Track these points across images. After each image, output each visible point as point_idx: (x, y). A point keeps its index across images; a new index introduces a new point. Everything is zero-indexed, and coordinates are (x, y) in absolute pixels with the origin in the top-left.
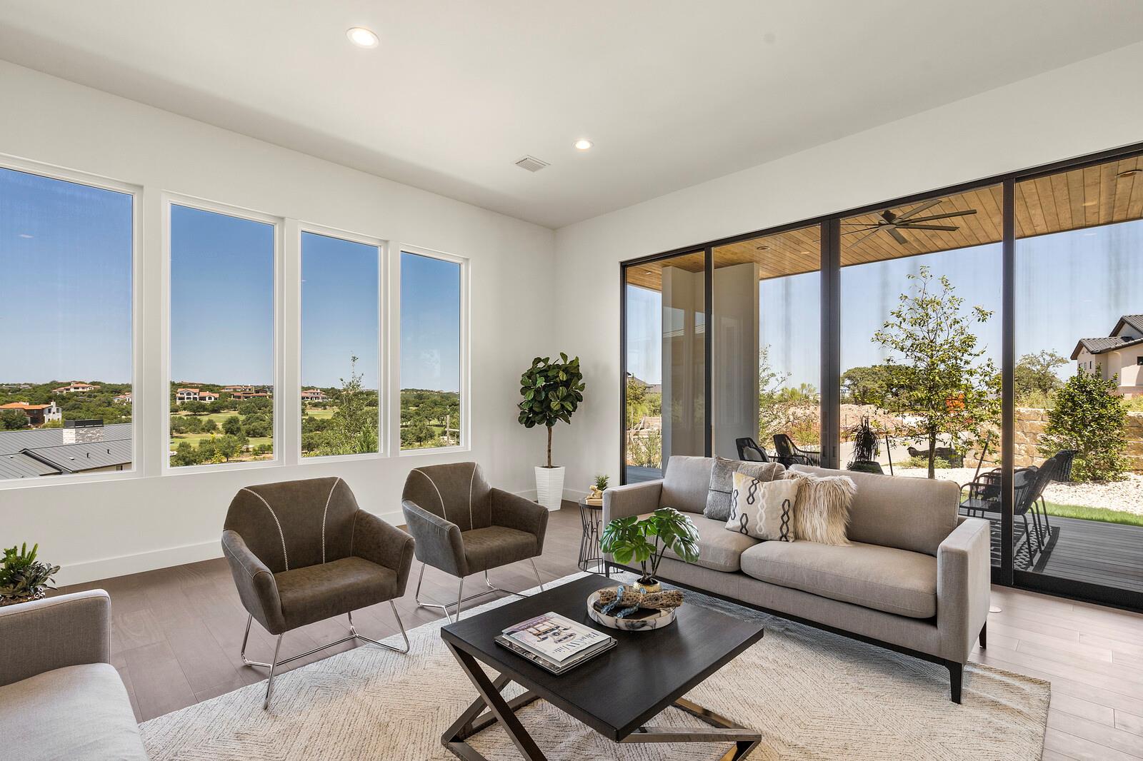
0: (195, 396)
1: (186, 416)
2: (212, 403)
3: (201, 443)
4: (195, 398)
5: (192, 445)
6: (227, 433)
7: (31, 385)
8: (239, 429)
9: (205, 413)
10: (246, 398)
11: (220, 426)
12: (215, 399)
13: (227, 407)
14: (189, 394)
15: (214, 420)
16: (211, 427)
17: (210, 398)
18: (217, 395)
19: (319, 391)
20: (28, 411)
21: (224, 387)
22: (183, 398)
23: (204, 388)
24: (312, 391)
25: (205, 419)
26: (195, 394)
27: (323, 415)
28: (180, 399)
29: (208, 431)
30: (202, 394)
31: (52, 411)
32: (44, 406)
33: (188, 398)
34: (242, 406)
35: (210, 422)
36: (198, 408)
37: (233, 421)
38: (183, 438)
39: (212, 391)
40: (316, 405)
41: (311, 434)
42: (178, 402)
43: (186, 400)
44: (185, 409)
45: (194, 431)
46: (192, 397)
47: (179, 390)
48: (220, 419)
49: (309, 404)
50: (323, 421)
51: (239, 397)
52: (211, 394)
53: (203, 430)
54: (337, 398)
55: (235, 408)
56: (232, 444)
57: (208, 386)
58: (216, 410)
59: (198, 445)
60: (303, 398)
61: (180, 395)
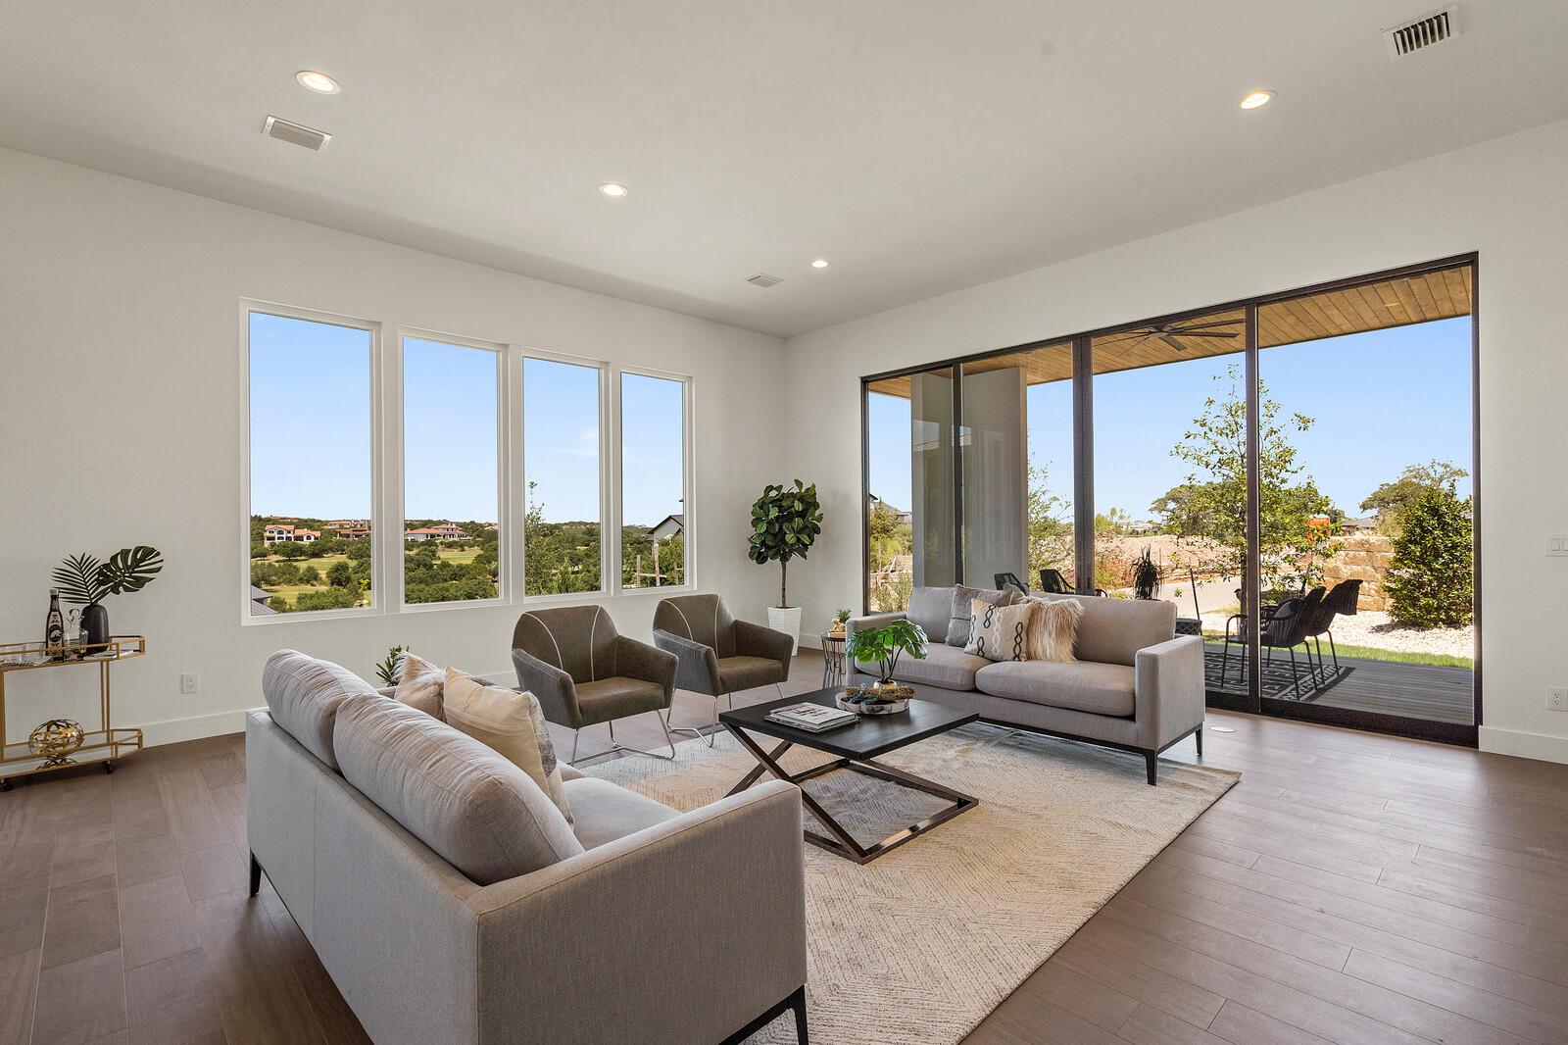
0: (289, 535)
1: (277, 562)
2: (312, 544)
3: (299, 598)
4: (288, 538)
5: (288, 601)
6: (332, 584)
8: (348, 580)
9: (303, 558)
10: (357, 536)
11: (323, 575)
12: (316, 538)
13: (332, 550)
14: (280, 532)
15: (316, 566)
16: (312, 577)
17: (309, 538)
18: (318, 534)
19: (454, 526)
21: (326, 523)
22: (273, 538)
23: (301, 523)
24: (444, 526)
25: (303, 565)
26: (289, 532)
27: (460, 559)
28: (269, 539)
29: (308, 582)
30: (299, 532)
33: (279, 538)
34: (352, 548)
35: (310, 569)
36: (293, 552)
37: (340, 568)
38: (275, 592)
39: (310, 528)
40: (450, 546)
41: (445, 585)
42: (267, 544)
43: (276, 541)
44: (276, 553)
45: (289, 582)
46: (284, 536)
47: (268, 527)
48: (324, 565)
49: (441, 543)
50: (461, 567)
51: (348, 536)
52: (310, 532)
53: (301, 580)
54: (479, 536)
55: (343, 550)
56: (340, 599)
57: (306, 521)
58: (317, 553)
59: (295, 600)
60: (432, 536)
61: (267, 534)
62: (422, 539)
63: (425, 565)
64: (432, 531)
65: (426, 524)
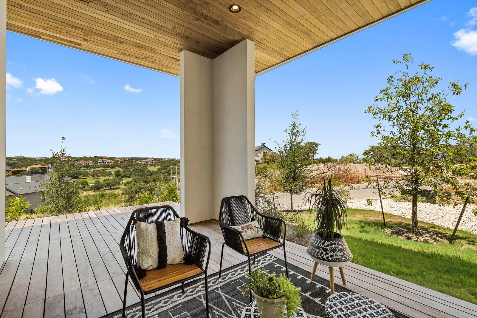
0: (105, 162)
1: (102, 169)
2: (112, 164)
3: (104, 181)
4: (105, 163)
5: (100, 181)
6: (115, 176)
7: (46, 158)
8: (120, 175)
9: (109, 168)
10: (125, 162)
11: (113, 173)
12: (113, 163)
13: (117, 166)
14: (103, 161)
15: (111, 171)
16: (110, 174)
17: (111, 163)
18: (114, 161)
19: (153, 159)
20: (41, 168)
21: (117, 158)
22: (101, 163)
23: (109, 158)
24: (150, 159)
25: (108, 171)
26: (106, 161)
27: (154, 169)
28: (100, 163)
29: (109, 175)
30: (108, 161)
31: (50, 168)
32: (47, 166)
33: (103, 163)
34: (123, 166)
36: (106, 167)
37: (118, 172)
38: (99, 178)
39: (112, 160)
40: (151, 165)
41: (147, 177)
42: (99, 164)
43: (102, 163)
44: (101, 167)
45: (103, 176)
46: (104, 162)
47: (100, 159)
48: (113, 171)
49: (149, 164)
50: (153, 171)
51: (122, 162)
52: (111, 161)
53: (107, 175)
54: (160, 162)
55: (120, 166)
56: (115, 181)
57: (111, 158)
58: (113, 167)
59: (103, 181)
60: (147, 162)
61: (99, 161)
62: (143, 163)
63: (142, 171)
64: (147, 161)
65: (145, 159)
